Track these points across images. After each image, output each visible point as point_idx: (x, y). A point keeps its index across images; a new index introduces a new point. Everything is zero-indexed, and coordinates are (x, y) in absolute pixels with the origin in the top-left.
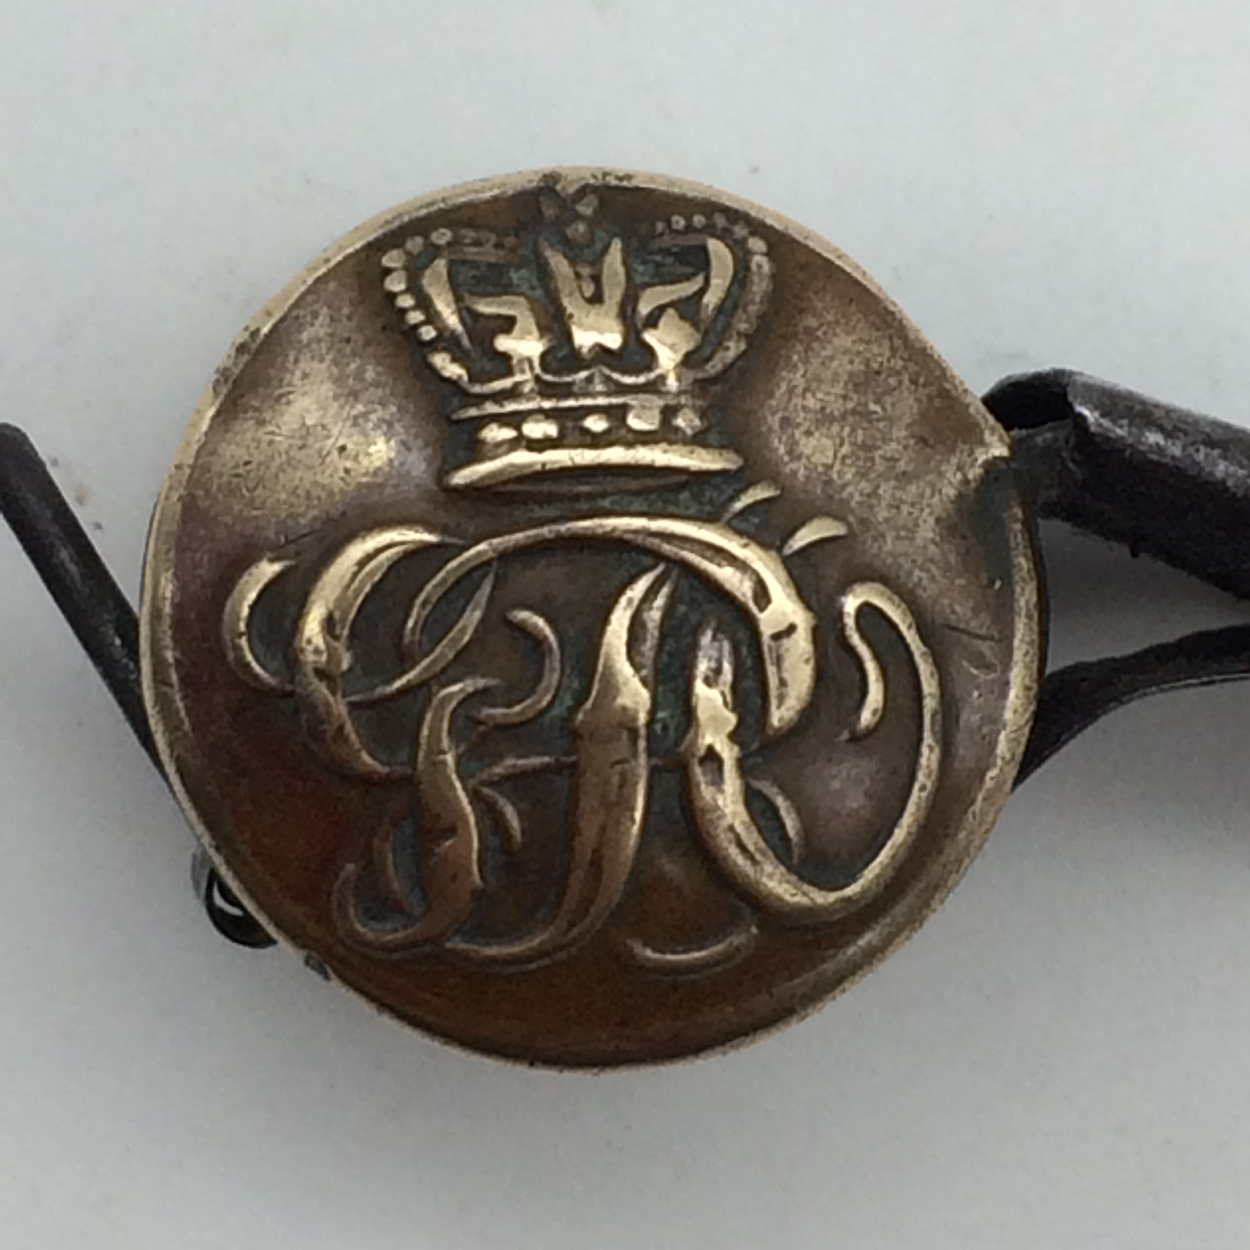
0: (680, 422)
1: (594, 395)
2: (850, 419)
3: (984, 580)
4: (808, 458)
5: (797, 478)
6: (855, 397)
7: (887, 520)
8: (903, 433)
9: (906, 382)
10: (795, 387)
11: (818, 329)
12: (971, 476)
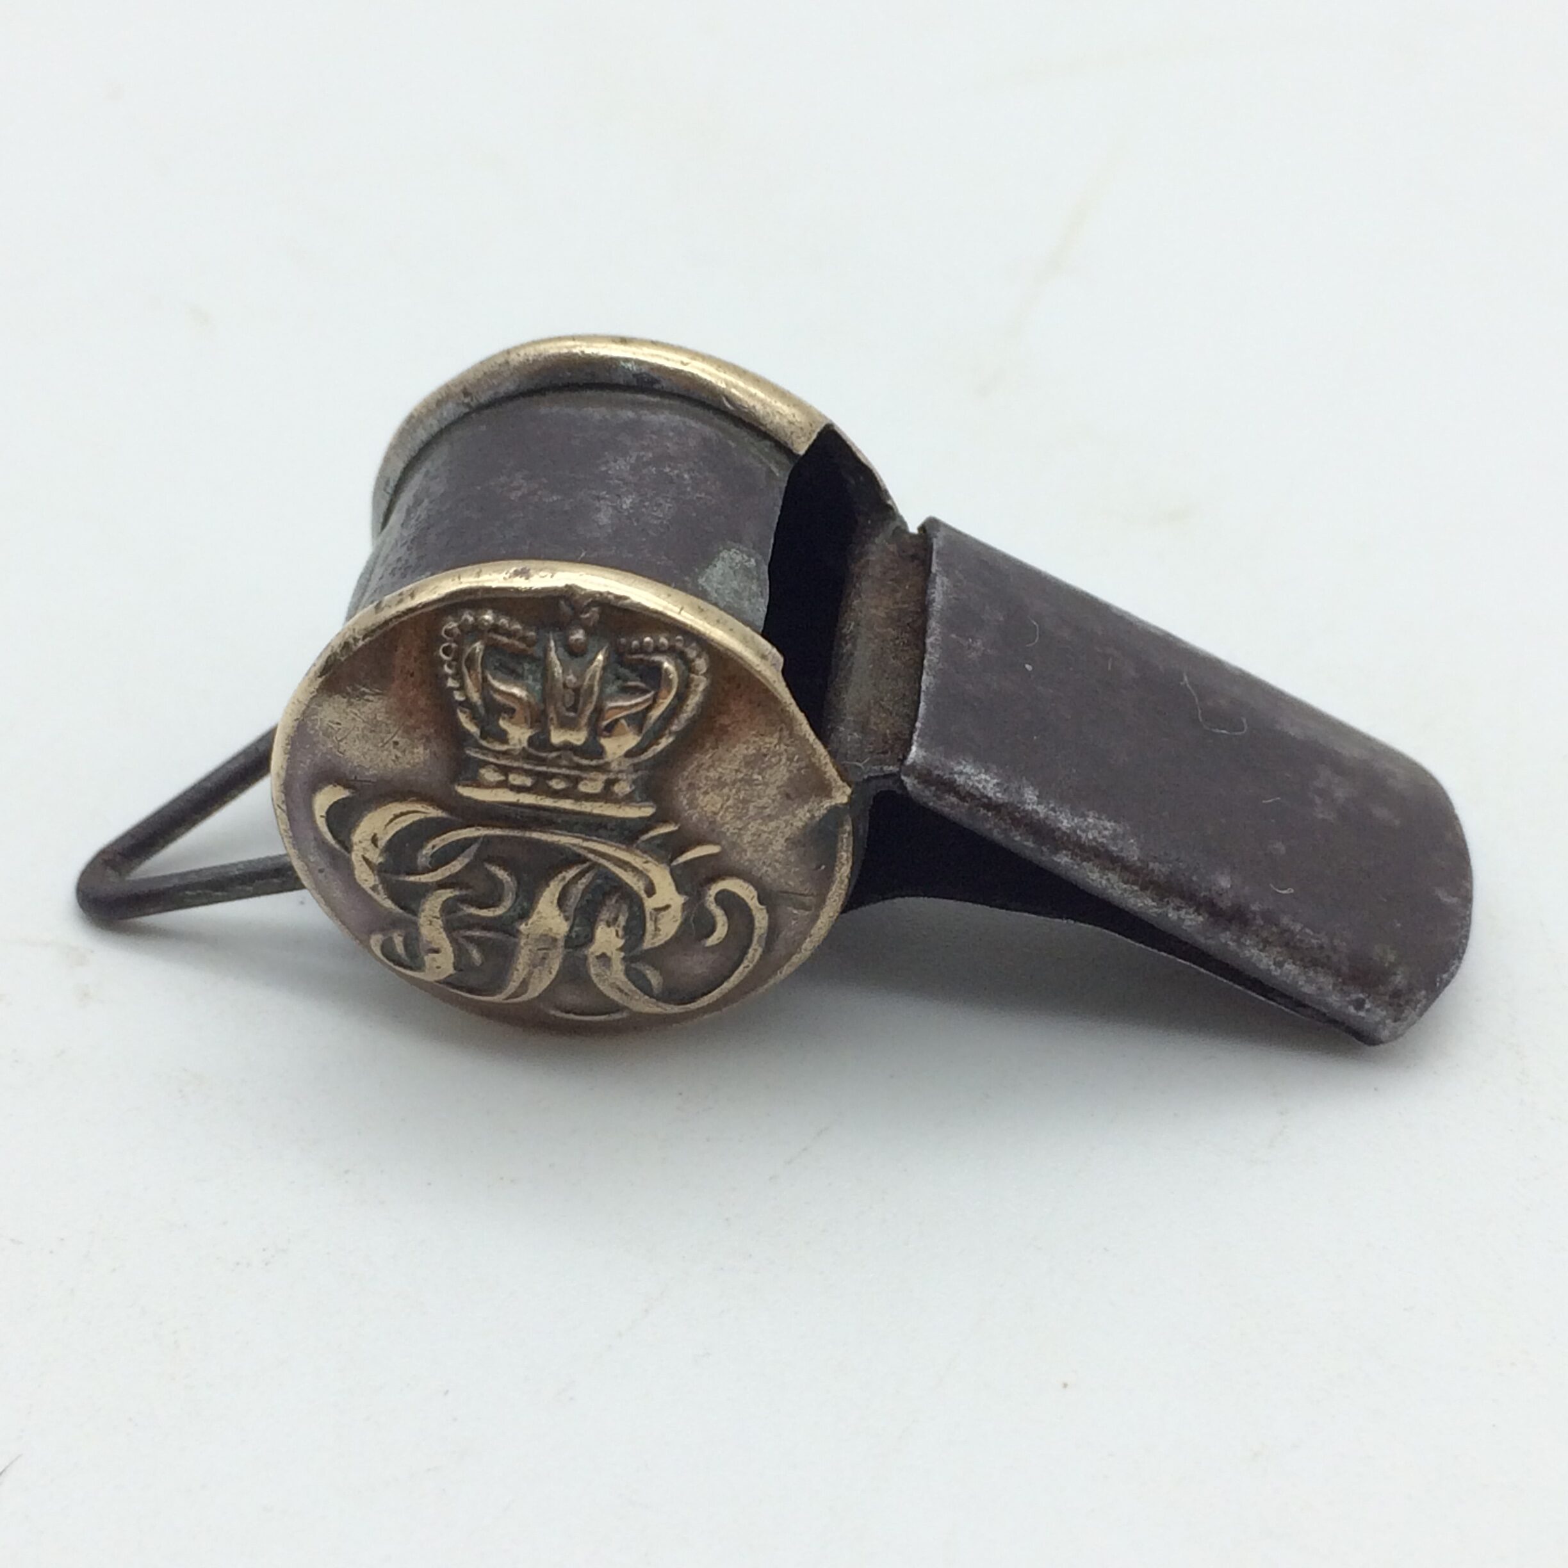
0: (617, 788)
1: (560, 767)
2: (738, 784)
3: (814, 866)
4: (702, 808)
5: (691, 819)
6: (744, 770)
7: (749, 843)
8: (775, 792)
9: (784, 760)
10: (703, 764)
11: (729, 725)
12: (816, 814)
